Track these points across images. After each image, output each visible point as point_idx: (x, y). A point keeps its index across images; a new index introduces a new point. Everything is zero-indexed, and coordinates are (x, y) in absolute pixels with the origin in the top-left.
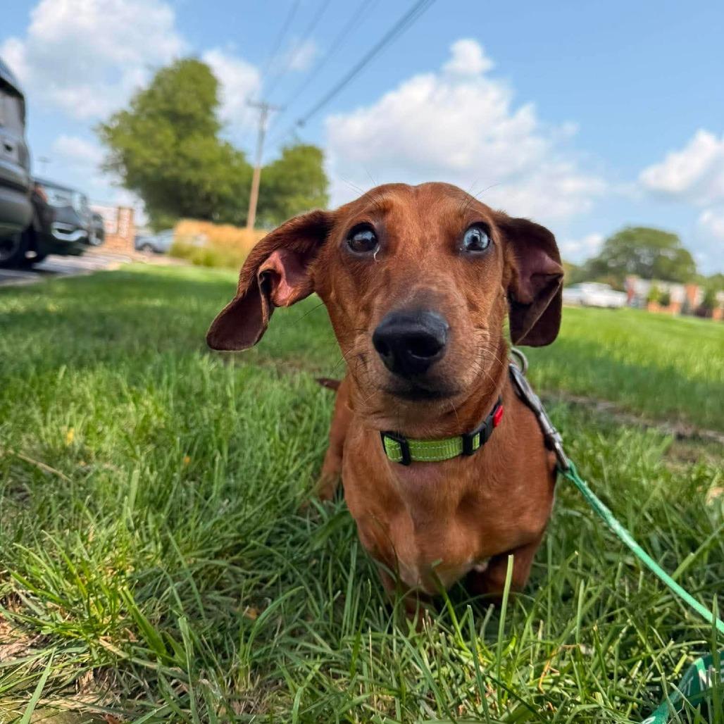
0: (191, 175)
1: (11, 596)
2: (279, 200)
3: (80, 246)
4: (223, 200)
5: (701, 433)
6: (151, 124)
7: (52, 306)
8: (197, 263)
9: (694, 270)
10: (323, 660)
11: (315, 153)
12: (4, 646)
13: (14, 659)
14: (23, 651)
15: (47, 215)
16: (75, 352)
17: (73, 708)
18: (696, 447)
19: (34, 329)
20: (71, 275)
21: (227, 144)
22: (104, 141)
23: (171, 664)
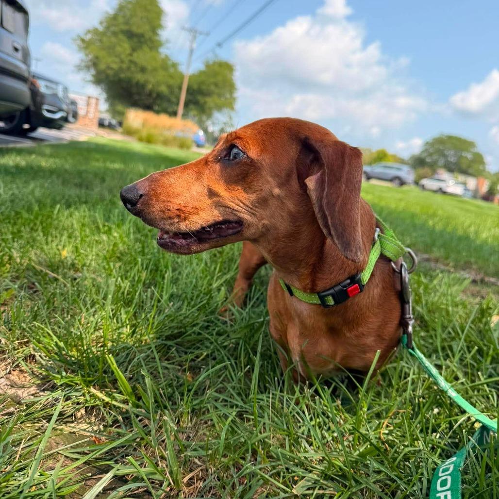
0: (139, 77)
1: (30, 356)
2: (201, 99)
3: (61, 123)
4: (160, 96)
5: (487, 279)
6: (114, 40)
7: (44, 163)
8: (140, 140)
9: (484, 167)
10: (238, 410)
11: (227, 67)
12: (26, 389)
13: (32, 397)
14: (38, 393)
15: (38, 99)
16: (63, 197)
17: (72, 431)
18: (483, 288)
19: (33, 179)
20: (54, 142)
21: (167, 56)
22: (80, 49)
23: (138, 407)
